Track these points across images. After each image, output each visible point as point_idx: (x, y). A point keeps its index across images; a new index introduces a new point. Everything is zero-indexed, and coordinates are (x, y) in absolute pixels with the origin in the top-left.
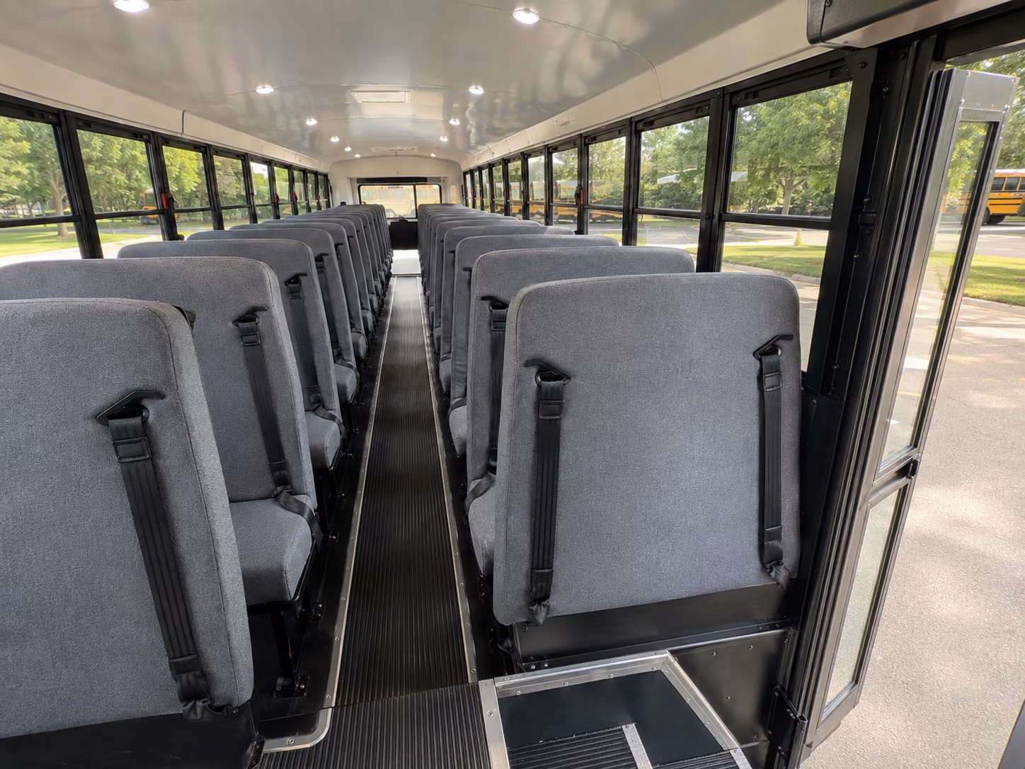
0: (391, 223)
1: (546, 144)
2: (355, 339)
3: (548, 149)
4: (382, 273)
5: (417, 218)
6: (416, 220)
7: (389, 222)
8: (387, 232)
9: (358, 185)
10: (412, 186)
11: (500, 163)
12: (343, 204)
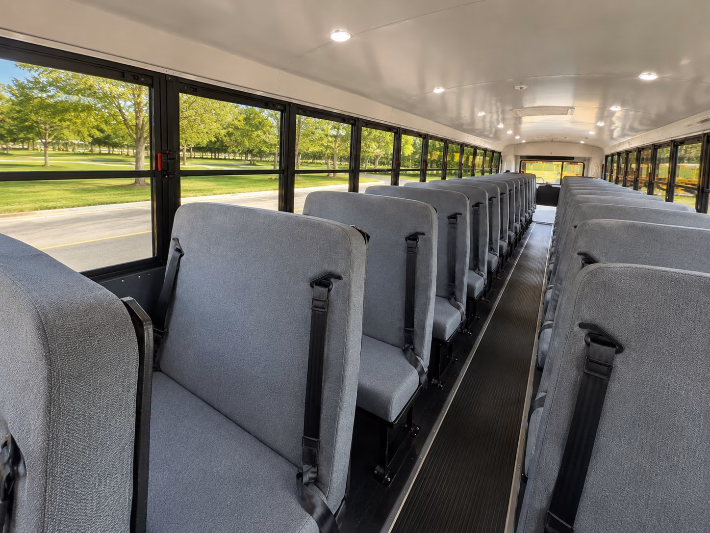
0: (539, 187)
1: (673, 139)
2: (491, 258)
3: (674, 142)
4: (523, 219)
5: (560, 185)
6: (560, 186)
7: (537, 186)
8: (534, 191)
9: (521, 160)
10: (561, 163)
11: (635, 151)
12: (508, 171)
